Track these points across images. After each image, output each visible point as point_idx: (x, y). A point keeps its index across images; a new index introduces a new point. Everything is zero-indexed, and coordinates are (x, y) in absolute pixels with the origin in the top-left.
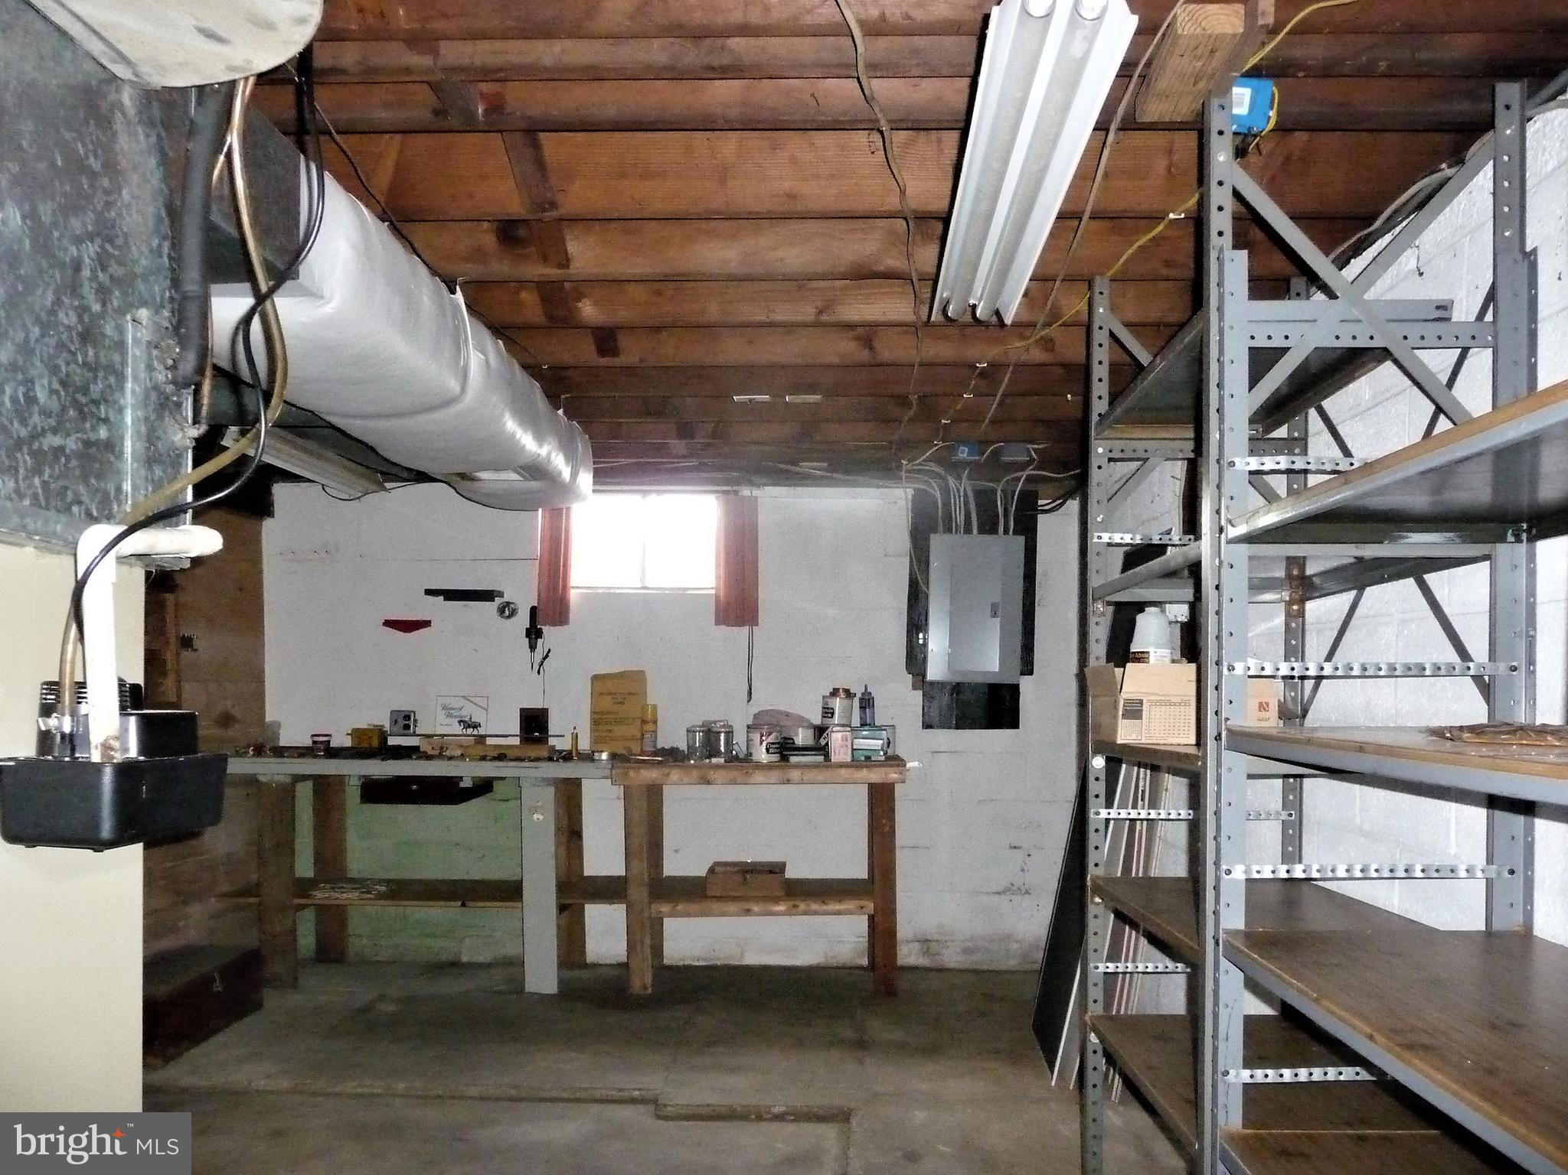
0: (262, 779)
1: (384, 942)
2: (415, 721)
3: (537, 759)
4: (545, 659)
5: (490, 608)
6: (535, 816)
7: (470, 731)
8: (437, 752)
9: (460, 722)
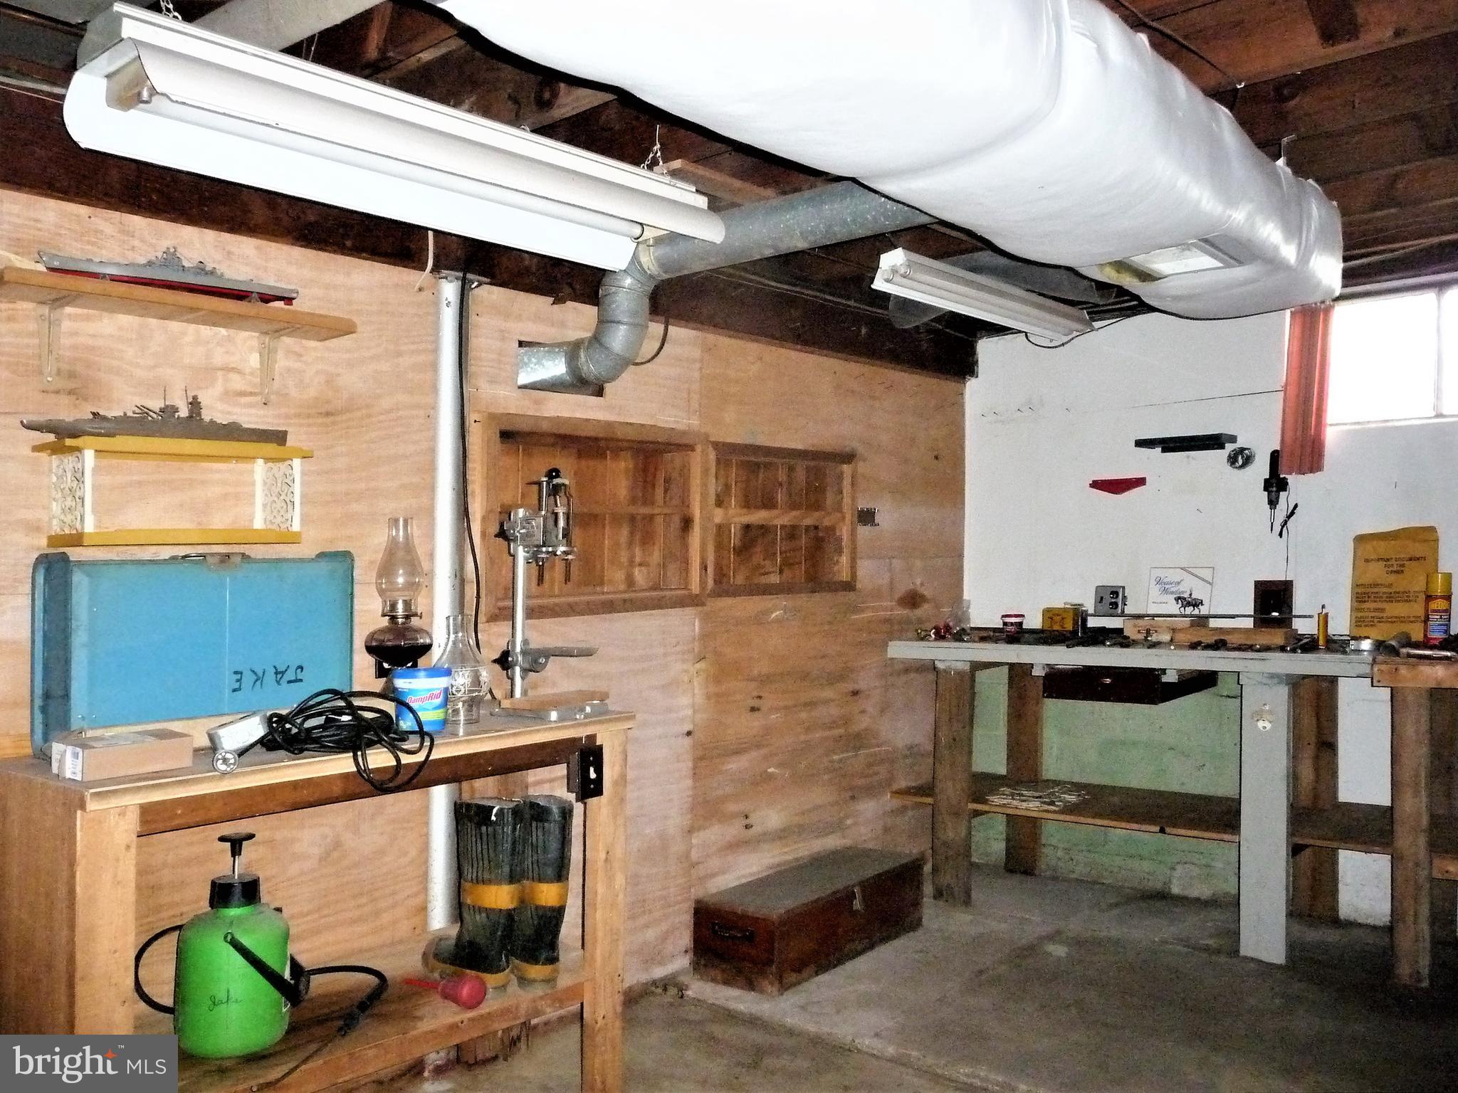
0: (940, 665)
1: (1080, 857)
2: (1124, 597)
3: (1267, 649)
4: (1289, 517)
5: (1220, 456)
6: (1261, 724)
7: (1189, 610)
8: (1141, 637)
9: (1177, 599)
